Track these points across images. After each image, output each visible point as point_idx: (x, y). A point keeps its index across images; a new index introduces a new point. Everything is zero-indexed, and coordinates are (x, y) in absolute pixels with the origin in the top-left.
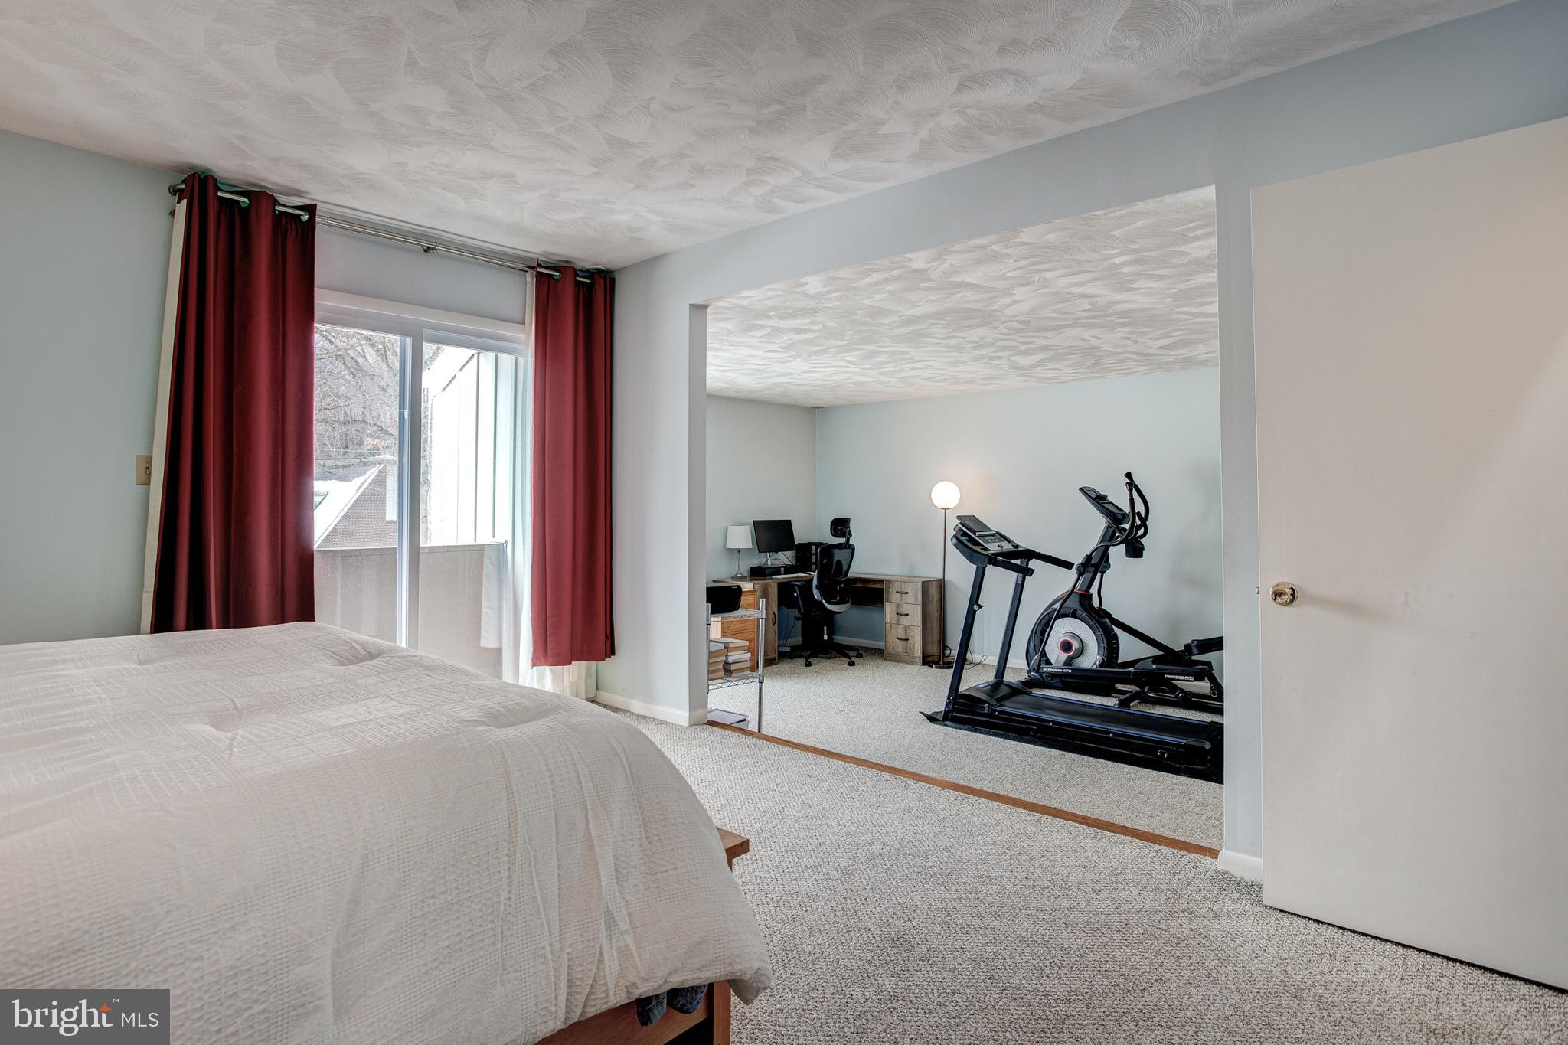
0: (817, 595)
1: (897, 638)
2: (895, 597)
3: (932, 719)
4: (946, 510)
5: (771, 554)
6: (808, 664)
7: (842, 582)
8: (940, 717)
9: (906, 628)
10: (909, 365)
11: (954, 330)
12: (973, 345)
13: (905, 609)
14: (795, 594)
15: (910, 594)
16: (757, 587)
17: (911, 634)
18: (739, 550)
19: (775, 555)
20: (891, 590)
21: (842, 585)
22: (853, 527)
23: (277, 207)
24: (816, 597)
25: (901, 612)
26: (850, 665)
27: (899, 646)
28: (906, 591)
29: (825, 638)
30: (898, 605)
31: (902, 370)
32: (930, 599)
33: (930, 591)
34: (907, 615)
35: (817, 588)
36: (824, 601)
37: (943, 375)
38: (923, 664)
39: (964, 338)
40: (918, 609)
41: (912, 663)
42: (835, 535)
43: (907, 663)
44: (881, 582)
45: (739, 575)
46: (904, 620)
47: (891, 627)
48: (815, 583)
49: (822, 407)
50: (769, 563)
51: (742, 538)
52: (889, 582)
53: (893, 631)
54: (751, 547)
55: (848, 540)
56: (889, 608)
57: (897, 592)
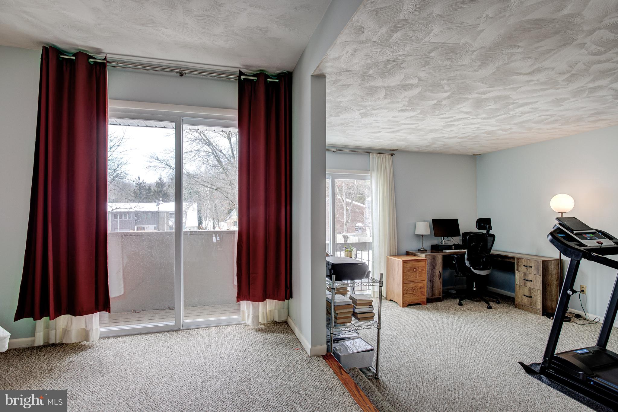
0: (467, 264)
1: (524, 295)
2: (524, 269)
3: (528, 369)
4: (562, 213)
5: (445, 238)
6: (461, 304)
7: (484, 257)
8: (537, 369)
9: (531, 290)
10: (517, 110)
11: (536, 59)
12: (566, 76)
13: (530, 277)
14: (454, 262)
15: (533, 267)
16: (428, 257)
17: (533, 294)
18: (423, 236)
19: (446, 239)
20: (519, 264)
21: (484, 259)
22: (492, 224)
23: (91, 60)
24: (467, 265)
25: (526, 279)
26: (488, 308)
27: (525, 300)
28: (531, 266)
29: (474, 289)
30: (525, 274)
31: (514, 117)
32: (550, 272)
33: (550, 267)
34: (532, 281)
35: (468, 259)
36: (471, 268)
37: (552, 116)
38: (543, 315)
39: (553, 69)
40: (540, 279)
41: (535, 312)
42: (479, 229)
43: (531, 312)
44: (513, 258)
45: (422, 249)
46: (529, 284)
47: (520, 287)
48: (466, 256)
49: (480, 154)
50: (443, 243)
51: (424, 228)
52: (518, 259)
53: (521, 290)
54: (430, 234)
55: (488, 232)
56: (518, 276)
57: (524, 266)
